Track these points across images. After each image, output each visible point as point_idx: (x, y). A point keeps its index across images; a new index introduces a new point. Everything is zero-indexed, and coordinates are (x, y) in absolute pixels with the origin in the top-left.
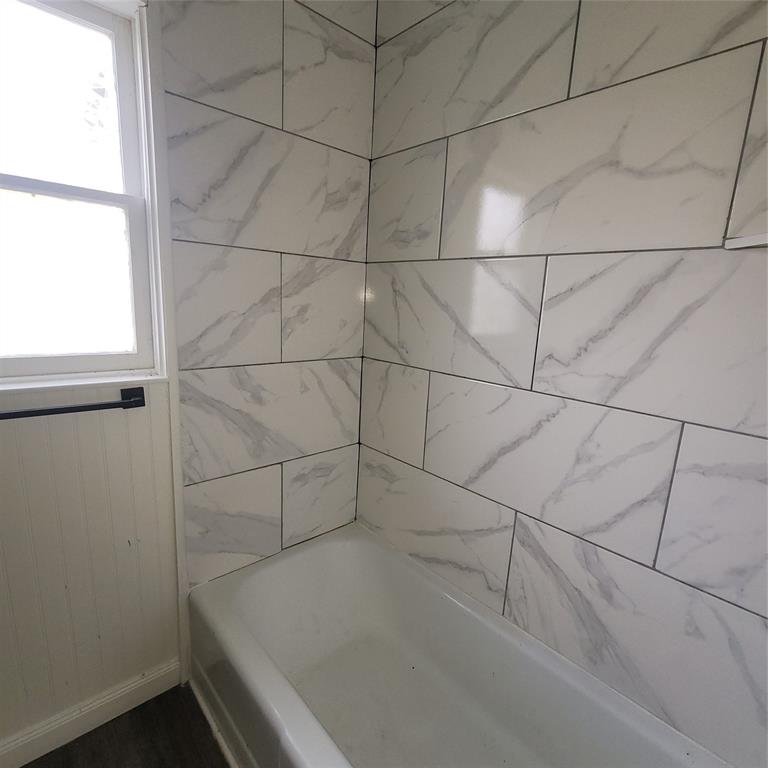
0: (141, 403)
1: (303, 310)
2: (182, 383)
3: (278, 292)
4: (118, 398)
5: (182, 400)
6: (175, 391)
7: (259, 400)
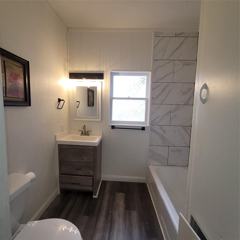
0: (144, 130)
1: (176, 115)
2: (151, 127)
3: (170, 112)
4: (141, 128)
5: (151, 130)
6: (150, 128)
7: (164, 132)
